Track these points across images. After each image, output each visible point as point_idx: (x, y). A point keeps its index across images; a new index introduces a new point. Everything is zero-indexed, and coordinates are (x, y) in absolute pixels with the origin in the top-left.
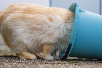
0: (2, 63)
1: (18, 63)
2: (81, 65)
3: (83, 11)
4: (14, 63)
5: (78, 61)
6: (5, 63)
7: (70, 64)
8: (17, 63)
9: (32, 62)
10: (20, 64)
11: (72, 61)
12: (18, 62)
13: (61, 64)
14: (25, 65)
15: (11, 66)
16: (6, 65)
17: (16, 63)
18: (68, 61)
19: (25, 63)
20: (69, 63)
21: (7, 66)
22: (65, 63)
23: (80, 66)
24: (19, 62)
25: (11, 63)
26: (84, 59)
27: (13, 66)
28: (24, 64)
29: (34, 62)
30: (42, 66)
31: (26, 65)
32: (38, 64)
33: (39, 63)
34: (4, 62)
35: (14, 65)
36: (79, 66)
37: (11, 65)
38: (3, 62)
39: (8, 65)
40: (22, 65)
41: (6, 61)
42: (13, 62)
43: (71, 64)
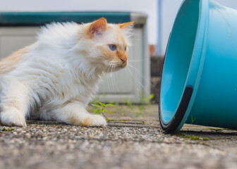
0: (40, 140)
1: (81, 141)
2: (221, 147)
3: (219, 8)
4: (70, 141)
5: (211, 137)
6: (46, 140)
7: (191, 143)
8: (77, 139)
9: (117, 138)
10: (87, 143)
11: (195, 137)
12: (79, 137)
13: (168, 143)
14: (100, 144)
15: (64, 147)
16: (51, 145)
17: (75, 141)
18: (183, 136)
19: (98, 140)
20: (189, 141)
21: (52, 148)
22: (178, 141)
23: (218, 149)
24: (83, 139)
25: (61, 140)
26: (225, 131)
27: (68, 147)
28: (98, 142)
29: (123, 138)
30: (145, 148)
31: (103, 146)
32: (132, 144)
33: (135, 141)
34: (45, 138)
35: (72, 146)
36: (214, 148)
37: (63, 144)
38: (42, 137)
39: (55, 146)
40: (92, 146)
41: (49, 135)
42: (66, 137)
43: (194, 144)
